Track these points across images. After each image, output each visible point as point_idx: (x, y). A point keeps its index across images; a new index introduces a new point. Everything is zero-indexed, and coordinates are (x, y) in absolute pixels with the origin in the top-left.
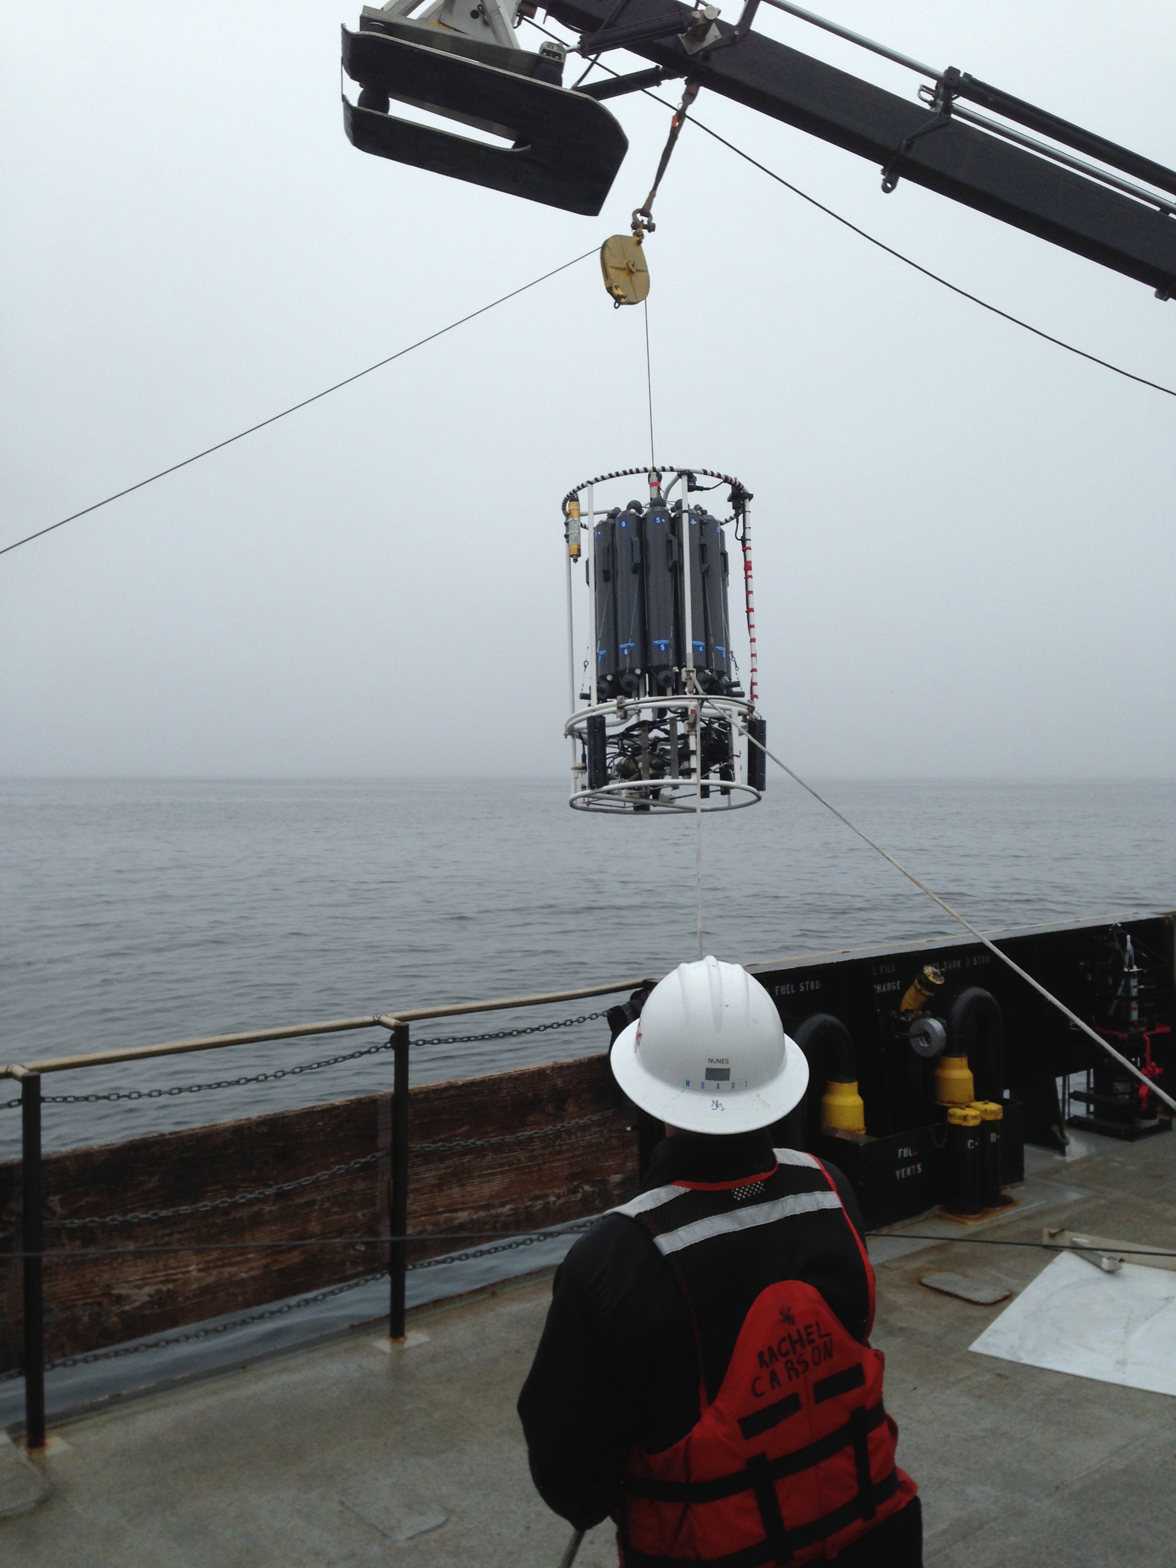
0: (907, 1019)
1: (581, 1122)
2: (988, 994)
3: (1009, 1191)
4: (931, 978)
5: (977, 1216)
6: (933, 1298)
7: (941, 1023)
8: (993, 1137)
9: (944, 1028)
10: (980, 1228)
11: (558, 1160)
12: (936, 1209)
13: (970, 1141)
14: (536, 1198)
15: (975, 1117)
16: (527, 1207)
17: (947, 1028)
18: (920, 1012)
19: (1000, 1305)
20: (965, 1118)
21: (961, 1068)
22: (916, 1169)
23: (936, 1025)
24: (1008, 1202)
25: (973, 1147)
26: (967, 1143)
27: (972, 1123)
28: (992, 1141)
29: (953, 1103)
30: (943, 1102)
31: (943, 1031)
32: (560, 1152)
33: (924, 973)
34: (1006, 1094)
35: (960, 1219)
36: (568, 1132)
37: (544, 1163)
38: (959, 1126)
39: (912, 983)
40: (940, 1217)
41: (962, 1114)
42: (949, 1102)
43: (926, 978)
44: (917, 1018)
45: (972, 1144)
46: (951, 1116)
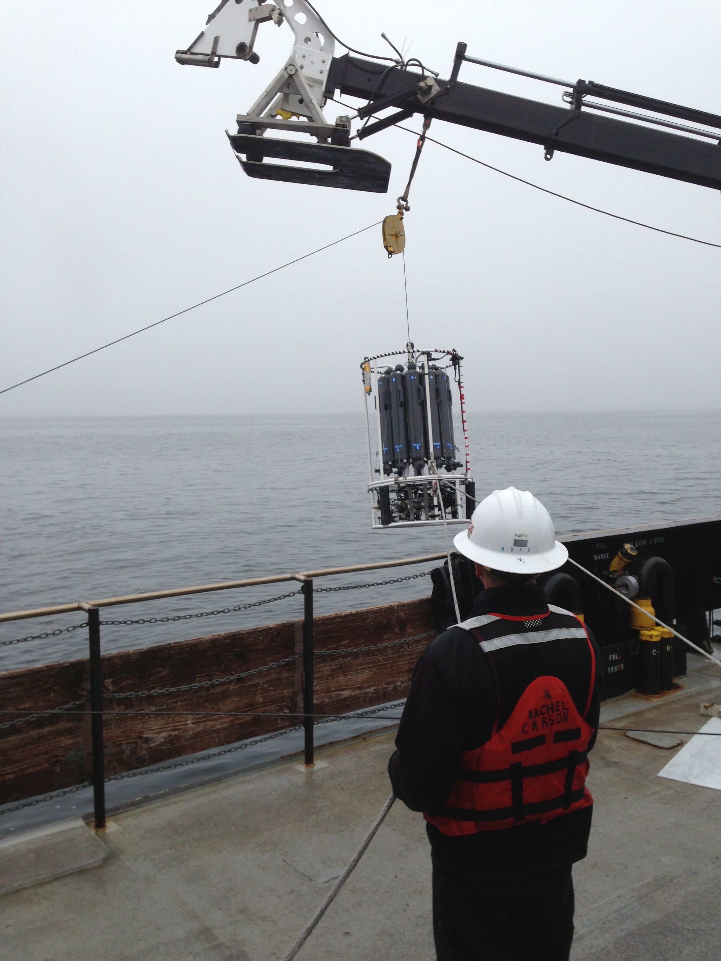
0: (614, 576)
1: (416, 638)
2: (664, 561)
3: (677, 681)
4: (629, 551)
5: (659, 695)
6: (633, 745)
7: (636, 579)
8: (668, 648)
9: (637, 582)
10: (659, 703)
11: (403, 661)
12: (632, 691)
13: (654, 651)
14: (389, 683)
15: (657, 636)
16: (384, 688)
17: (639, 582)
18: (622, 572)
19: (675, 749)
20: (651, 636)
21: (647, 606)
22: (620, 667)
23: (632, 580)
24: (677, 687)
25: (656, 654)
26: (652, 653)
27: (655, 639)
28: (667, 650)
29: (642, 627)
30: (636, 626)
31: (637, 583)
32: (403, 656)
33: (625, 549)
34: (675, 622)
35: (648, 698)
36: (408, 644)
37: (394, 663)
38: (647, 641)
39: (616, 554)
40: (635, 696)
41: (649, 634)
42: (640, 627)
43: (626, 551)
44: (620, 575)
45: (655, 652)
46: (642, 635)
